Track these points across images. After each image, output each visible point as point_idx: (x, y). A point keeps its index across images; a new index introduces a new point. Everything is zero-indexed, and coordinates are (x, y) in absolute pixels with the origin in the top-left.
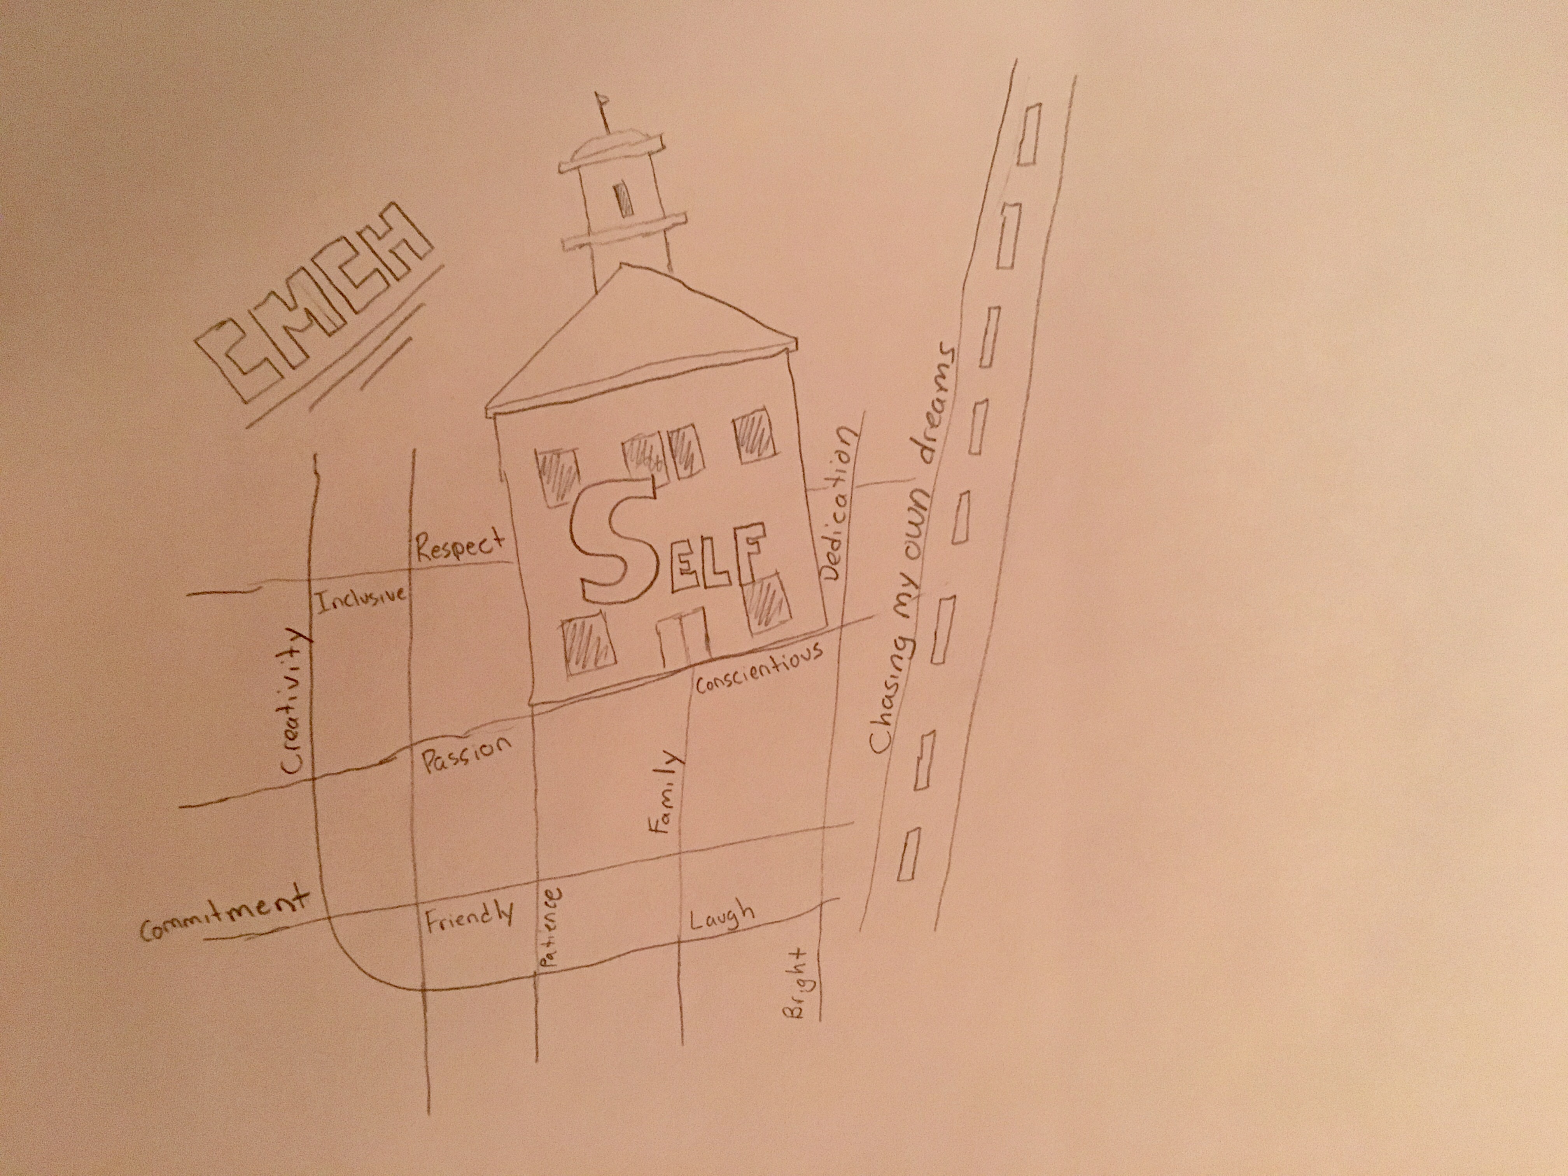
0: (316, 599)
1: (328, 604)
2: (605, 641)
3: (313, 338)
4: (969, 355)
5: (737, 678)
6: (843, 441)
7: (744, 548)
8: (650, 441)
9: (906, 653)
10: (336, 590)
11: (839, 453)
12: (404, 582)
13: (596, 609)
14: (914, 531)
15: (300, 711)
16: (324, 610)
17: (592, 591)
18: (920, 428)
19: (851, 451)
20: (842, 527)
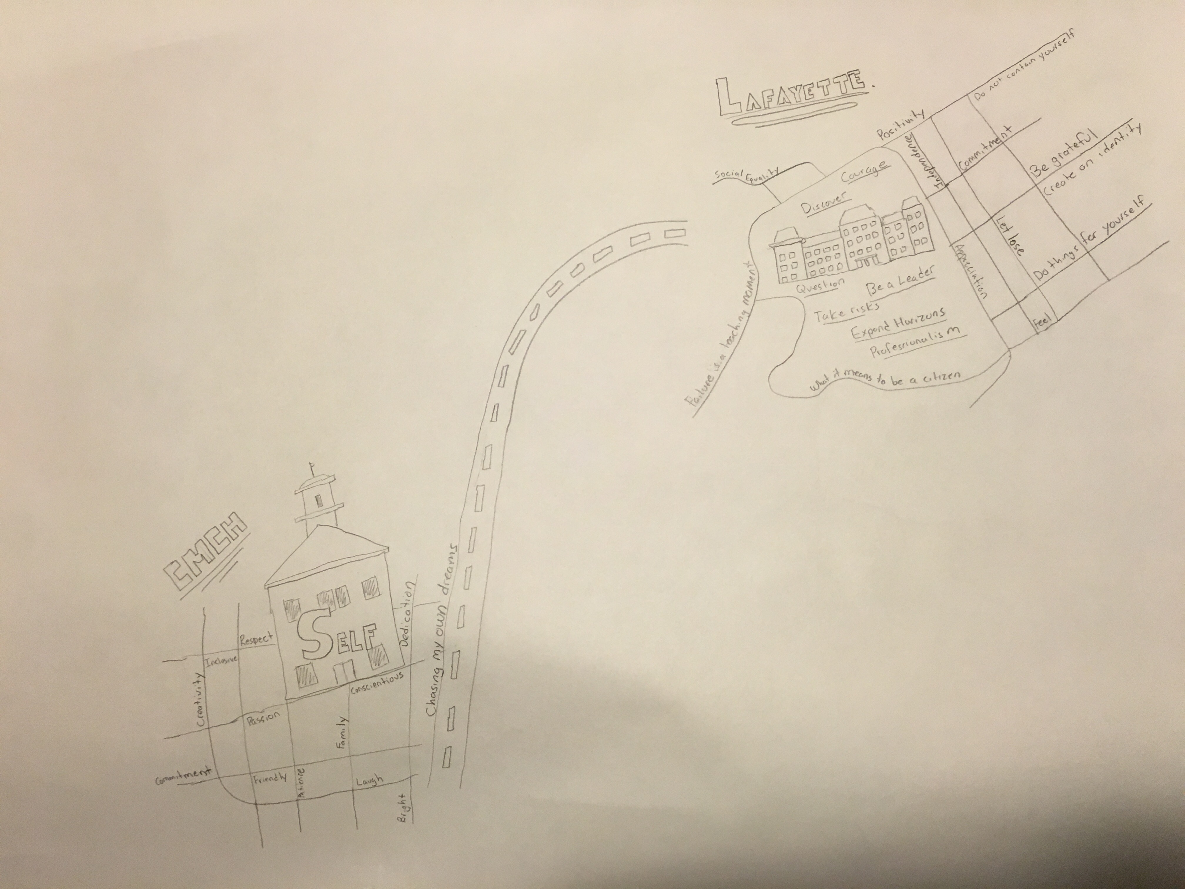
0: (205, 662)
1: (210, 663)
2: (313, 674)
3: (203, 565)
4: (464, 547)
5: (368, 687)
6: (408, 588)
7: (368, 635)
8: (328, 593)
9: (440, 675)
10: (213, 658)
11: (407, 593)
12: (236, 655)
13: (309, 661)
14: (440, 624)
15: (203, 704)
16: (209, 666)
17: (307, 655)
18: (442, 580)
19: (412, 592)
20: (409, 624)
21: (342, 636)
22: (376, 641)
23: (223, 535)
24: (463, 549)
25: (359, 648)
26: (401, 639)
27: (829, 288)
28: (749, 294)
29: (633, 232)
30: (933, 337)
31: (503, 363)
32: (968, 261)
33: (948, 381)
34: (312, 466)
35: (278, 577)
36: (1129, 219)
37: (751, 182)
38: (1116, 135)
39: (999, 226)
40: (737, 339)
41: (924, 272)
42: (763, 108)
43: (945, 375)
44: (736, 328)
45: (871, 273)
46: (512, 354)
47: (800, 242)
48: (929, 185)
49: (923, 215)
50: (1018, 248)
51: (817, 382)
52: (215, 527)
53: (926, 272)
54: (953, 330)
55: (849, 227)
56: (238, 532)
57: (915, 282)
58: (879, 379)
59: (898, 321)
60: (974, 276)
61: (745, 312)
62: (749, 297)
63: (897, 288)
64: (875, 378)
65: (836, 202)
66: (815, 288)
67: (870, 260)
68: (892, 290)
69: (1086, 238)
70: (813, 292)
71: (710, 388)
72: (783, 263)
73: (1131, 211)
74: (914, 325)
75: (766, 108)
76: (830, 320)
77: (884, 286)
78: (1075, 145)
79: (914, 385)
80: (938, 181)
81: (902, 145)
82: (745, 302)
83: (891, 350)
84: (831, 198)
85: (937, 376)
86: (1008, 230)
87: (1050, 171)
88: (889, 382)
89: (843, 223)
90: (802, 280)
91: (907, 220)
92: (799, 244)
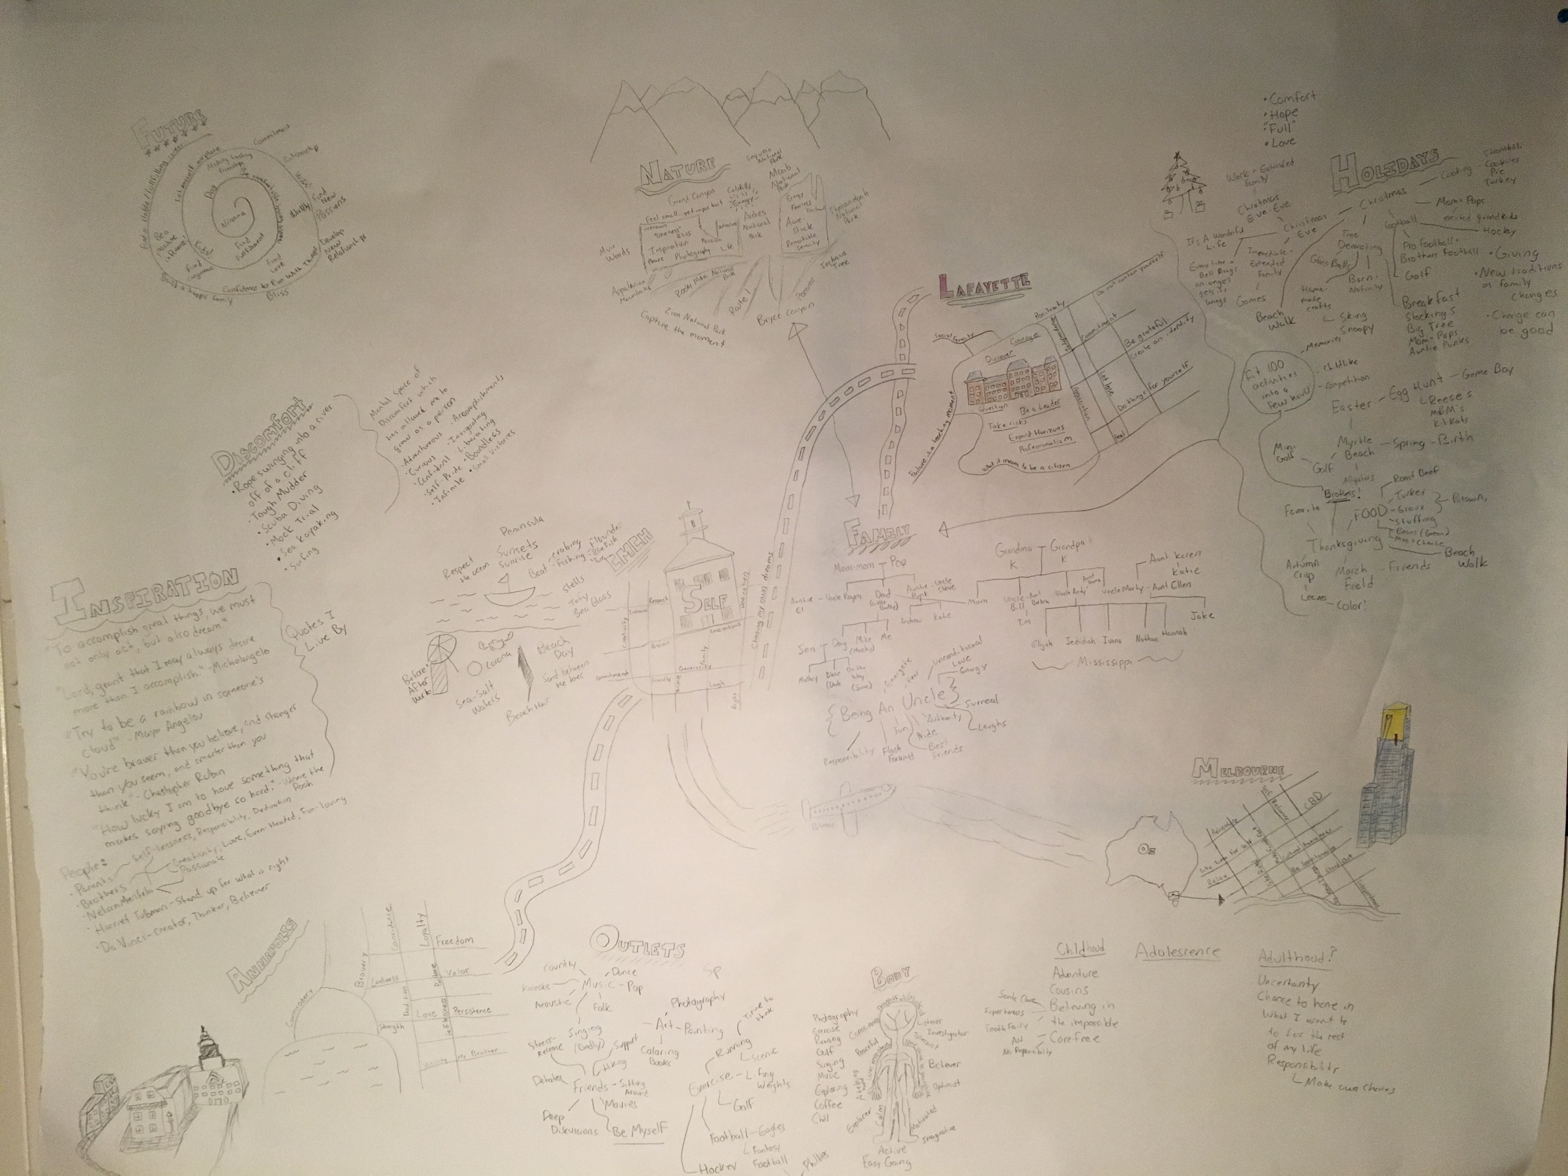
3: (628, 557)
5: (719, 630)
6: (745, 576)
7: (722, 600)
8: (699, 577)
9: (761, 625)
11: (744, 578)
12: (647, 608)
13: (687, 614)
14: (762, 596)
16: (631, 614)
17: (687, 610)
18: (764, 572)
19: (747, 578)
20: (745, 596)
21: (708, 600)
22: (726, 604)
23: (639, 541)
24: (776, 554)
25: (717, 608)
26: (741, 603)
27: (998, 409)
28: (951, 411)
29: (884, 369)
30: (1056, 442)
31: (802, 446)
32: (1080, 397)
33: (1062, 469)
34: (688, 503)
35: (671, 567)
36: (1179, 375)
37: (956, 341)
38: (1178, 322)
39: (1101, 377)
40: (941, 438)
41: (1054, 402)
43: (1061, 466)
44: (941, 431)
45: (1024, 401)
46: (807, 441)
47: (983, 380)
48: (1062, 349)
49: (1057, 368)
50: (1111, 391)
51: (987, 466)
52: (634, 536)
54: (1068, 438)
55: (1013, 373)
56: (648, 540)
57: (1049, 409)
58: (1023, 465)
59: (1037, 431)
60: (1083, 407)
61: (947, 422)
63: (1038, 411)
64: (1020, 465)
65: (1007, 357)
66: (990, 409)
67: (1023, 394)
68: (1034, 413)
69: (1151, 386)
70: (989, 411)
71: (924, 466)
72: (972, 393)
73: (1180, 371)
74: (1046, 434)
75: (968, 296)
76: (997, 429)
77: (1031, 410)
78: (1153, 328)
79: (1042, 471)
80: (1068, 347)
81: (1049, 323)
82: (948, 415)
83: (1031, 449)
84: (1004, 354)
85: (1056, 465)
86: (1106, 379)
87: (1136, 344)
88: (1028, 467)
89: (1009, 370)
90: (983, 403)
91: (1047, 370)
92: (982, 382)
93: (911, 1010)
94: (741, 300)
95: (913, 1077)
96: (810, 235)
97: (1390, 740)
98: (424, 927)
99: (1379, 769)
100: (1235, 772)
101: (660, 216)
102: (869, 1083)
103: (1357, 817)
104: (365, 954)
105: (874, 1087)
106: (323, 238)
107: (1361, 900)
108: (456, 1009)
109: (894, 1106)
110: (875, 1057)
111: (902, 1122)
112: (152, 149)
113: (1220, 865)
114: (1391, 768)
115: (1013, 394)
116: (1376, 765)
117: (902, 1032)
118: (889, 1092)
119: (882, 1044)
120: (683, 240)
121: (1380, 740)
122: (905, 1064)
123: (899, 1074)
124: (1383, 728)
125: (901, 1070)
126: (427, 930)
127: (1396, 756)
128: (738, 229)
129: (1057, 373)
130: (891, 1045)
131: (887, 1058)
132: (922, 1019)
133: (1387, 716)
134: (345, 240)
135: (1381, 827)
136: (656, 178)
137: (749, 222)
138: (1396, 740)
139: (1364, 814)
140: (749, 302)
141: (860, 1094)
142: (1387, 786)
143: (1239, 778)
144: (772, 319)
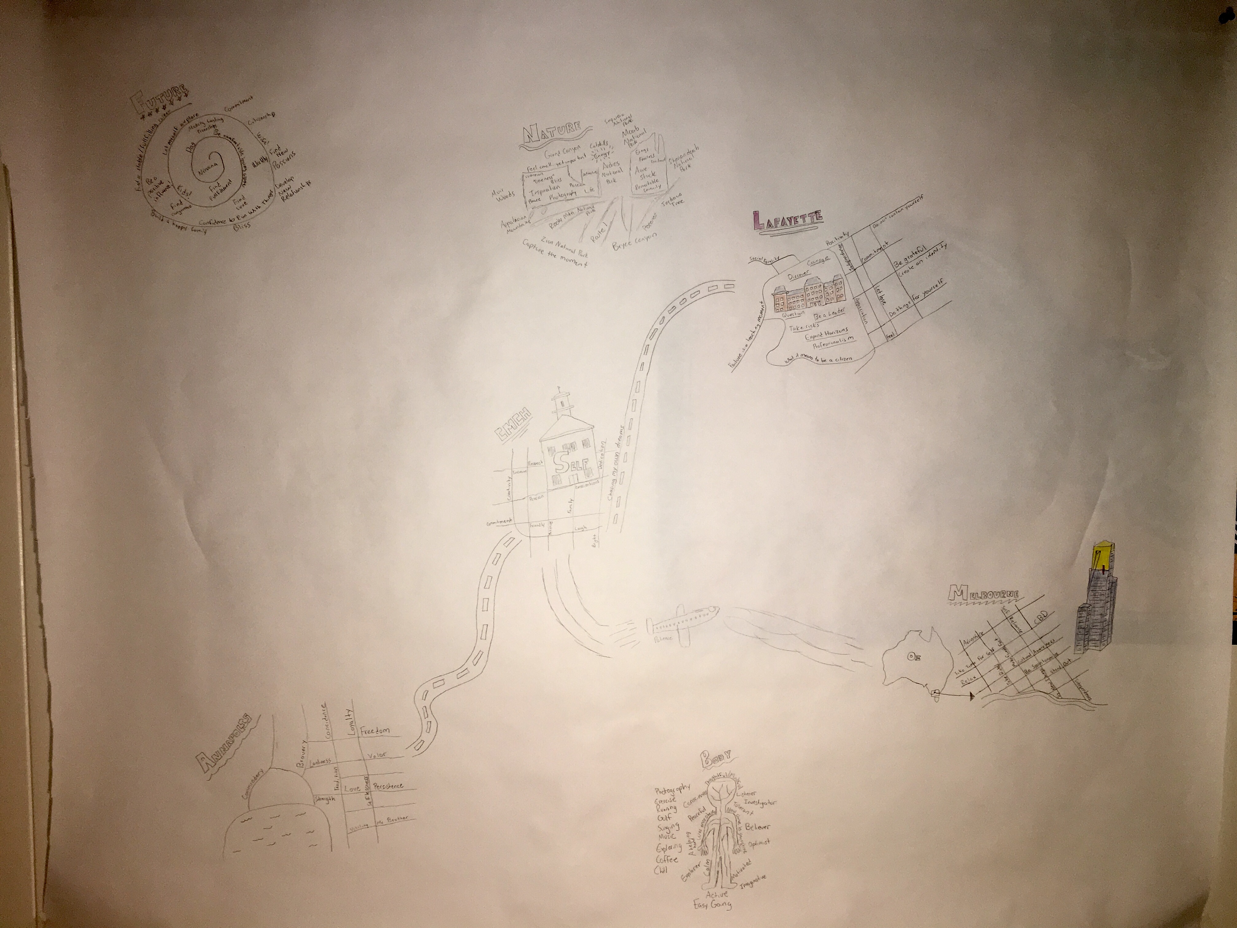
0: (513, 472)
2: (560, 479)
3: (512, 430)
4: (627, 427)
5: (583, 486)
6: (603, 444)
7: (584, 463)
8: (567, 445)
9: (615, 482)
10: (516, 471)
11: (602, 446)
12: (526, 469)
13: (558, 474)
14: (616, 460)
15: (510, 490)
16: (514, 474)
17: (558, 471)
18: (617, 441)
19: (604, 446)
20: (602, 459)
21: (573, 463)
22: (588, 466)
23: (520, 417)
25: (580, 469)
26: (599, 466)
27: (797, 315)
28: (761, 317)
29: (710, 284)
30: (841, 340)
31: (647, 343)
32: (861, 306)
33: (846, 361)
34: (559, 388)
35: (545, 437)
36: (935, 289)
37: (766, 263)
38: (935, 248)
39: (876, 290)
40: (754, 337)
41: (840, 310)
42: (774, 227)
43: (845, 359)
44: (754, 332)
45: (817, 309)
46: (650, 341)
47: (786, 293)
48: (847, 269)
49: (843, 283)
50: (884, 301)
51: (788, 359)
52: (517, 413)
53: (841, 310)
54: (851, 338)
55: (809, 287)
56: (527, 416)
57: (836, 315)
58: (816, 359)
59: (827, 333)
60: (862, 313)
61: (758, 325)
62: (761, 318)
63: (828, 317)
64: (814, 358)
65: (804, 275)
66: (791, 315)
67: (817, 303)
68: (825, 318)
69: (914, 298)
70: (790, 317)
71: (740, 359)
72: (777, 303)
73: (936, 286)
74: (834, 335)
75: (775, 227)
76: (796, 331)
77: (822, 316)
78: (916, 253)
79: (831, 363)
80: (851, 267)
81: (836, 249)
82: (759, 320)
83: (822, 346)
84: (802, 273)
85: (842, 358)
86: (880, 292)
87: (902, 265)
88: (820, 360)
89: (806, 285)
90: (786, 311)
91: (835, 285)
92: (786, 294)
93: (732, 785)
94: (600, 231)
95: (733, 837)
96: (653, 181)
97: (1099, 570)
98: (350, 720)
99: (1091, 593)
100: (981, 596)
101: (538, 167)
102: (699, 842)
103: (1074, 629)
104: (305, 742)
105: (703, 845)
106: (278, 183)
107: (1079, 695)
108: (376, 786)
109: (718, 860)
110: (704, 822)
111: (724, 874)
112: (146, 114)
113: (969, 669)
114: (1100, 592)
115: (808, 303)
116: (1089, 588)
117: (724, 802)
118: (715, 849)
119: (709, 810)
120: (555, 185)
121: (1092, 570)
122: (727, 827)
123: (722, 836)
124: (1094, 561)
125: (723, 832)
126: (354, 722)
127: (1103, 582)
128: (598, 177)
129: (843, 288)
130: (716, 812)
131: (712, 823)
132: (740, 792)
133: (1096, 551)
134: (295, 186)
135: (1094, 637)
136: (535, 138)
137: (607, 171)
138: (1104, 570)
139: (1080, 627)
140: (606, 232)
141: (691, 851)
142: (1097, 605)
143: (985, 600)
144: (624, 245)
